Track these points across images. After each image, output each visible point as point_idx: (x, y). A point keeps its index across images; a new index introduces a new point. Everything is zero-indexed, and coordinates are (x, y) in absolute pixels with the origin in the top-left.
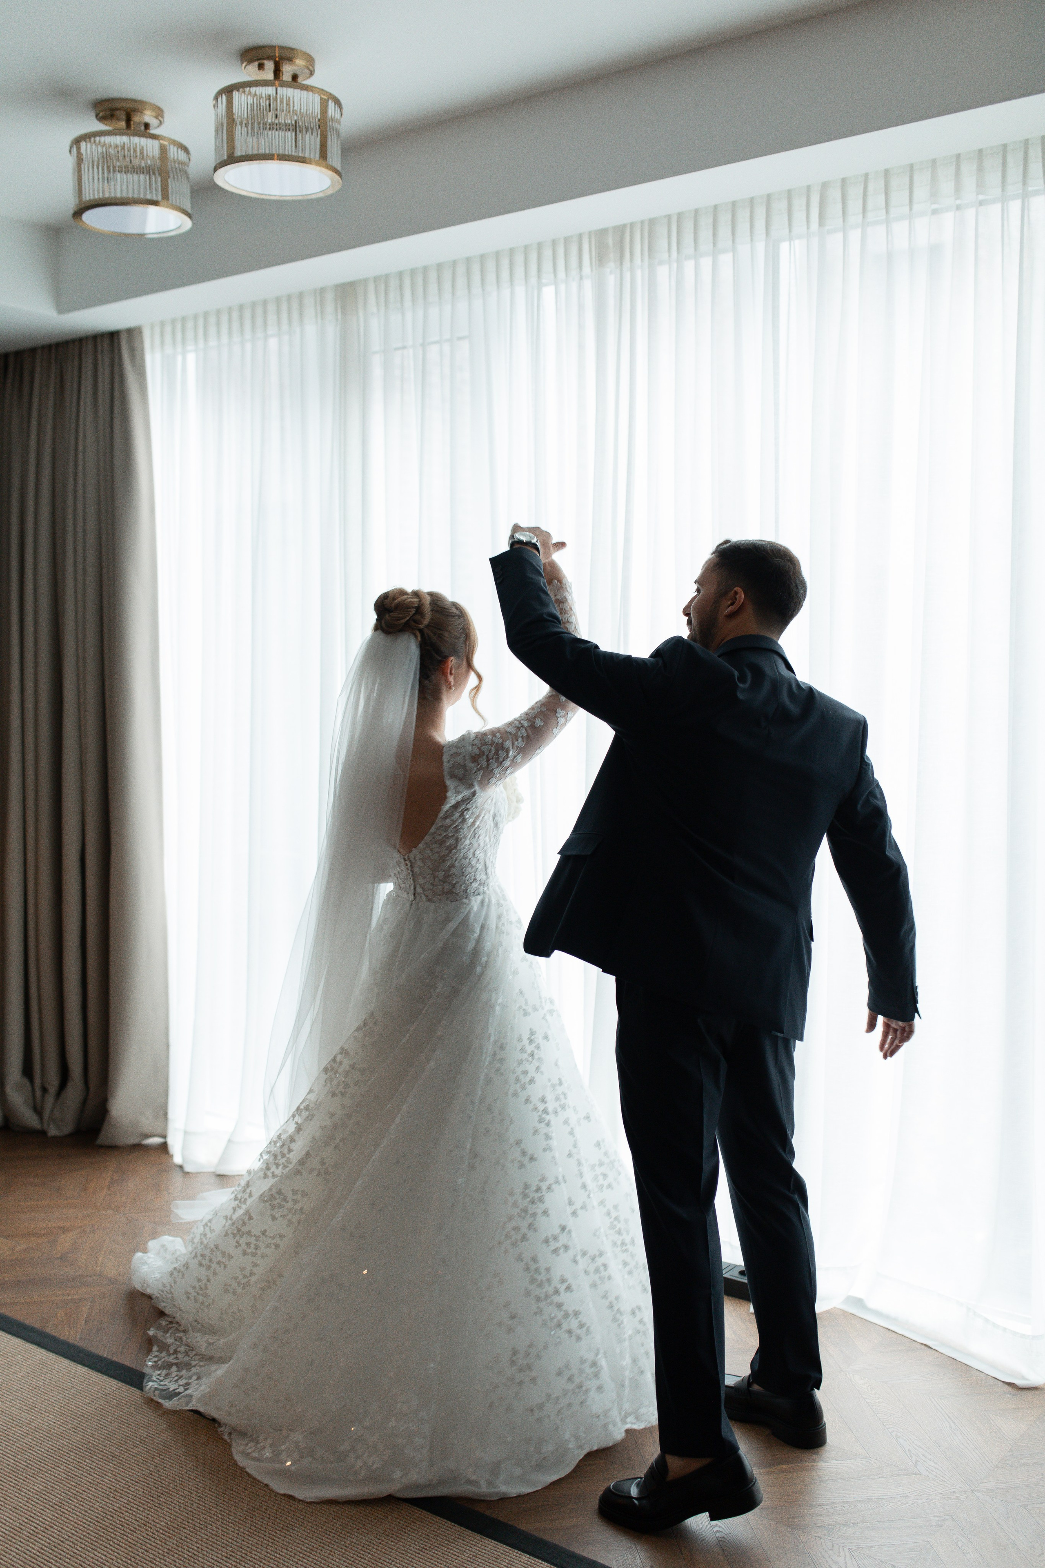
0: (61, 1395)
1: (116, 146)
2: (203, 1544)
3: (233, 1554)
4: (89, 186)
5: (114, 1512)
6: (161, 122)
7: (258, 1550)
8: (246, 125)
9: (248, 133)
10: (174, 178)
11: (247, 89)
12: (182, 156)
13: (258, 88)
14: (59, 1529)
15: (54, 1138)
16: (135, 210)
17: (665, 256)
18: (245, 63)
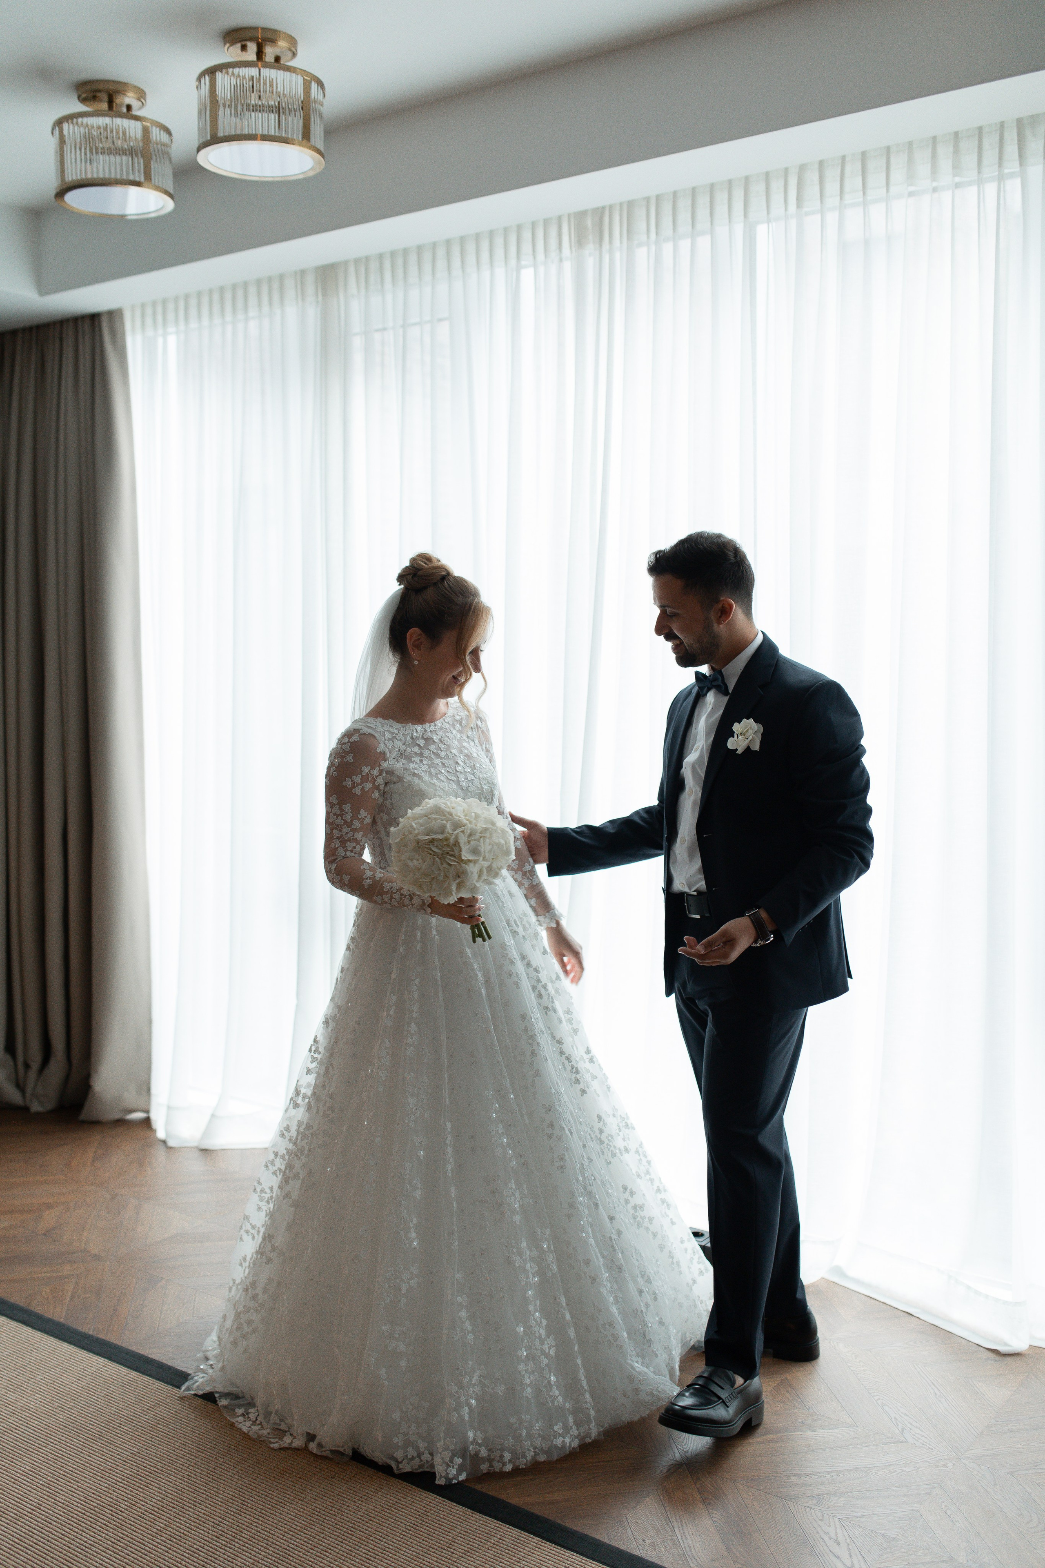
1: (99, 127)
2: (193, 1523)
4: (72, 167)
5: (103, 1492)
6: (143, 103)
7: (248, 1529)
8: (230, 106)
9: (231, 113)
10: (156, 160)
11: (230, 70)
12: (164, 137)
13: (241, 69)
14: (46, 1510)
15: (37, 1114)
16: (117, 190)
17: (644, 238)
18: (228, 45)
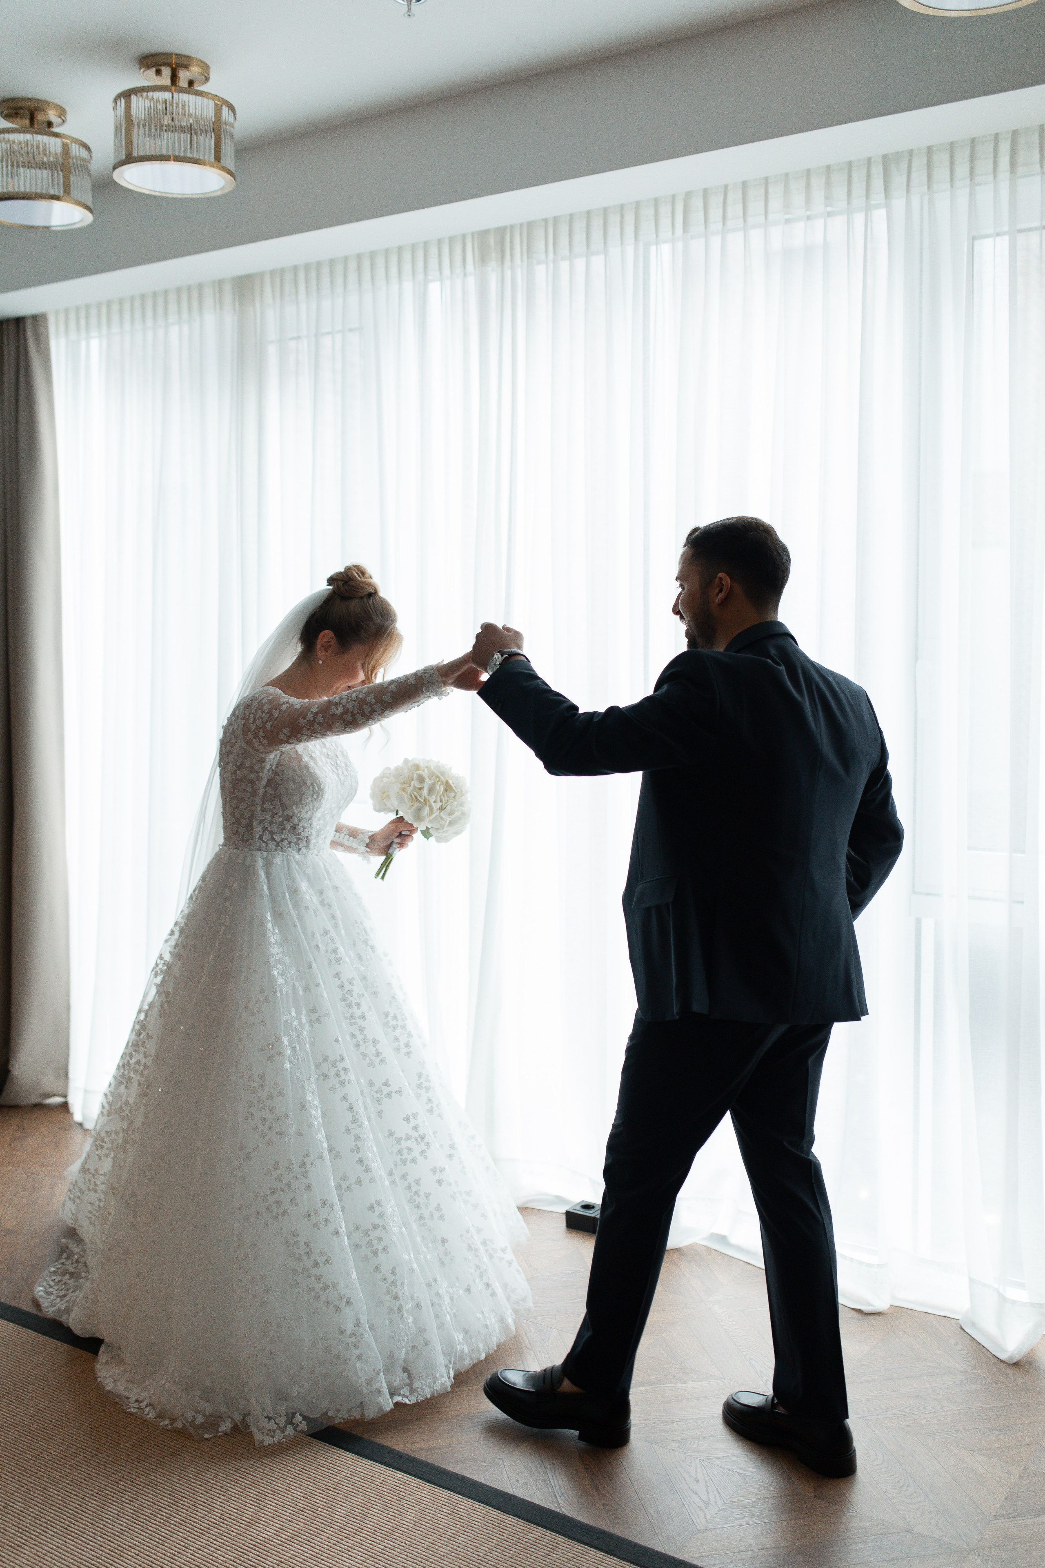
1: (20, 143)
6: (63, 120)
8: (144, 126)
9: (145, 135)
10: (75, 174)
11: (145, 94)
12: (84, 153)
13: (154, 93)
17: (542, 257)
18: (143, 69)
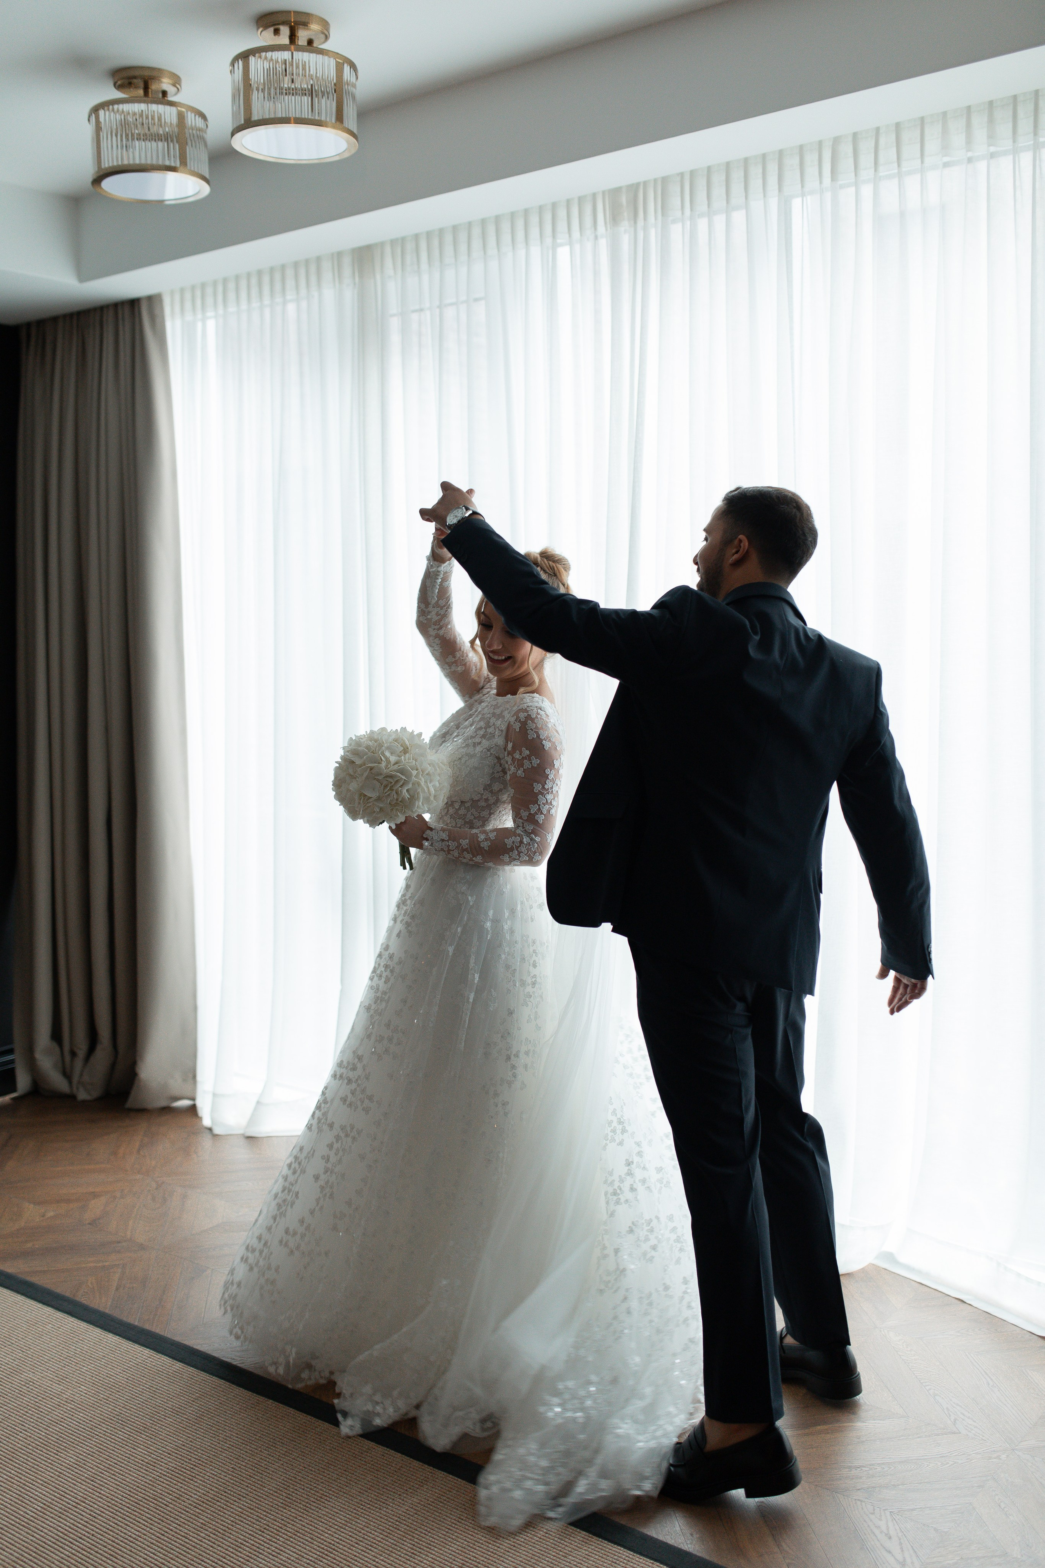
0: (92, 1365)
1: (135, 114)
3: (267, 1527)
4: (108, 154)
6: (178, 89)
8: (263, 90)
9: (264, 97)
10: (192, 146)
11: (263, 54)
12: (199, 122)
13: (273, 53)
15: (84, 1102)
16: (155, 177)
17: (678, 214)
18: (261, 29)
